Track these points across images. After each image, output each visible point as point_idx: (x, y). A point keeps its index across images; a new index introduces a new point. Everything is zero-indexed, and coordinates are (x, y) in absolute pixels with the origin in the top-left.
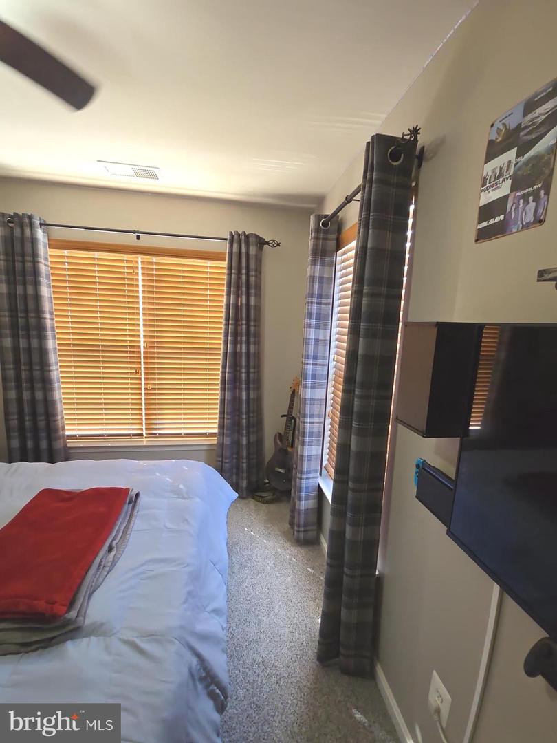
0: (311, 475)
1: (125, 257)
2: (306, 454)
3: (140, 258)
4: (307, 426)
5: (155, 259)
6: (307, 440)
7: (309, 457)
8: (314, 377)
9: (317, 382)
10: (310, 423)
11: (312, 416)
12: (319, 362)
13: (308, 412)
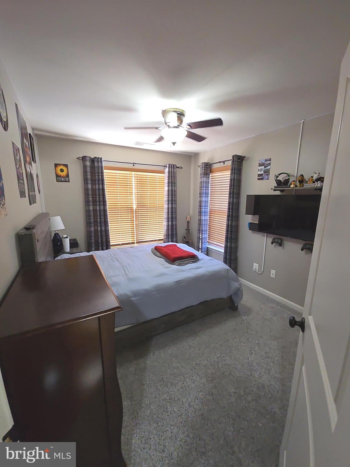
0: (205, 244)
1: (128, 172)
2: (203, 237)
3: (133, 173)
4: (203, 228)
5: (139, 173)
6: (203, 232)
7: (204, 238)
8: (205, 212)
9: (206, 214)
10: (204, 227)
11: (204, 225)
12: (206, 208)
13: (203, 224)
